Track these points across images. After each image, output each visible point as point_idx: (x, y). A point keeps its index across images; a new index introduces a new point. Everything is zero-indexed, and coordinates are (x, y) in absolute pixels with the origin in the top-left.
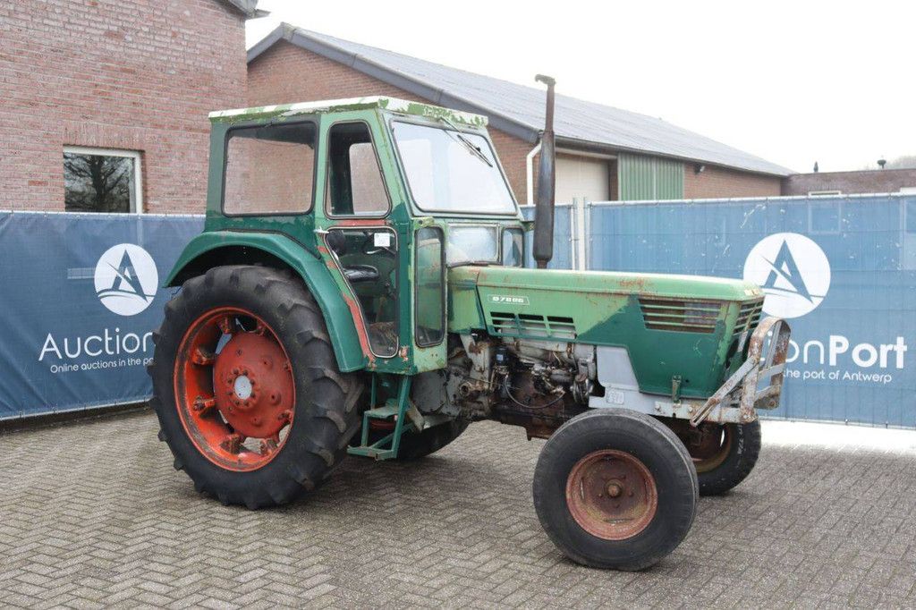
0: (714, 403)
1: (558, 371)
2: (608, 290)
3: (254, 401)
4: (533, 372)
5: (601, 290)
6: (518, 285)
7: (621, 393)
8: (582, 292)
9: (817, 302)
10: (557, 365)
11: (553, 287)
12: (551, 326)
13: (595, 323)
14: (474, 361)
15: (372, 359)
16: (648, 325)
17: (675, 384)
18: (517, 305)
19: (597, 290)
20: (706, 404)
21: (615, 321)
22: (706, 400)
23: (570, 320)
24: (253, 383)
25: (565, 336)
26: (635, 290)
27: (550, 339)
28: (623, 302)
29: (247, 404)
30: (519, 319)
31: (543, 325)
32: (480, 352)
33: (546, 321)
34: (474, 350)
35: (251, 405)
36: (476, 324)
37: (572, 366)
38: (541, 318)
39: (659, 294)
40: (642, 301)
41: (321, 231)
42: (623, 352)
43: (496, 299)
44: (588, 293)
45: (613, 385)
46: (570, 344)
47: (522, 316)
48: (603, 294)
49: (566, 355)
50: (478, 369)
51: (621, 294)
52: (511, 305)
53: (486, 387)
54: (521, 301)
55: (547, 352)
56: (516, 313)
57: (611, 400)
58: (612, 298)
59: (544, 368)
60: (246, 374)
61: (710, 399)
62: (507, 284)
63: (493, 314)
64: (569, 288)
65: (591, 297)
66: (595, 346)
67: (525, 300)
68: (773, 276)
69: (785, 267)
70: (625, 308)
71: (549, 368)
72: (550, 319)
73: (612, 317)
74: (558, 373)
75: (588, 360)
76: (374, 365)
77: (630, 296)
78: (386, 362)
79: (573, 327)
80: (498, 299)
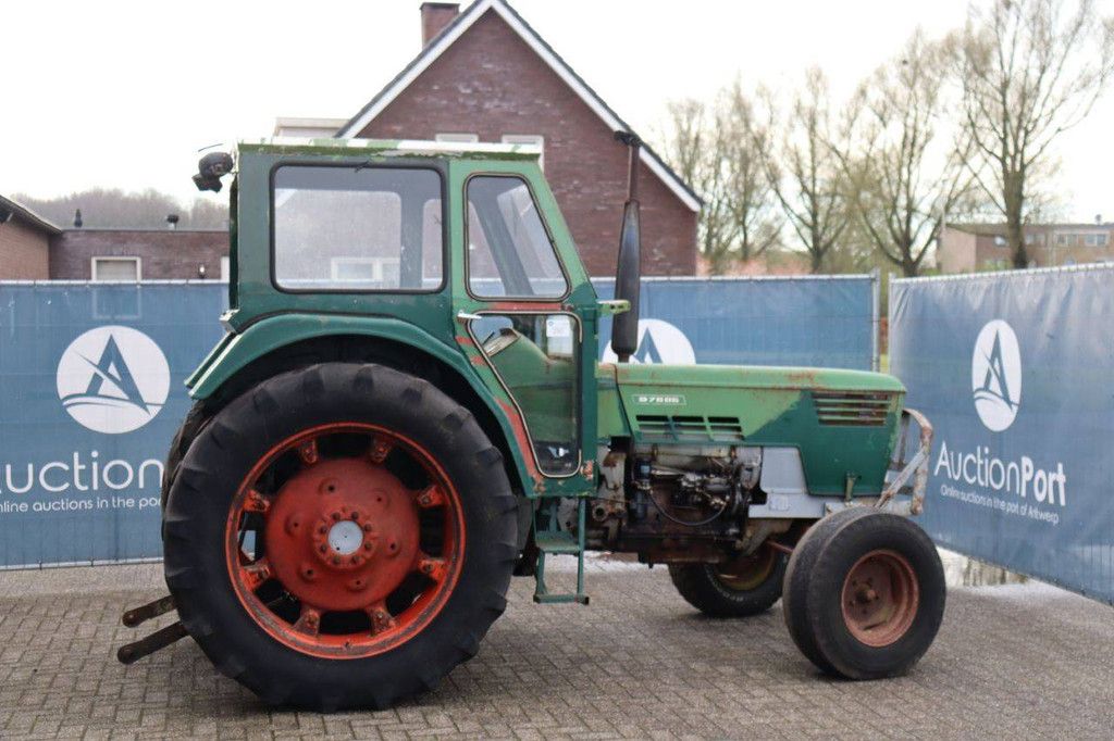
0: (888, 497)
1: (717, 479)
2: (778, 385)
3: (368, 555)
4: (684, 484)
5: (770, 385)
6: (670, 382)
7: (784, 498)
8: (748, 388)
9: (154, 411)
10: (718, 472)
11: (714, 383)
12: (713, 427)
13: (764, 422)
14: (608, 477)
15: (539, 480)
16: (822, 422)
17: (850, 483)
18: (671, 406)
19: (765, 384)
20: (881, 500)
21: (786, 418)
22: (879, 496)
23: (735, 420)
24: (366, 530)
25: (726, 439)
26: (807, 384)
27: (711, 443)
28: (795, 398)
29: (353, 560)
30: (673, 424)
31: (703, 428)
32: (614, 466)
33: (707, 423)
34: (609, 463)
35: (362, 561)
36: (618, 430)
37: (733, 472)
38: (700, 419)
39: (832, 387)
40: (815, 396)
41: (462, 315)
42: (794, 452)
43: (643, 399)
44: (755, 389)
45: (776, 490)
46: (733, 448)
47: (676, 419)
48: (773, 389)
49: (728, 460)
50: (611, 486)
51: (791, 389)
52: (662, 405)
53: (620, 507)
54: (675, 400)
55: (700, 459)
56: (670, 415)
57: (773, 507)
58: (783, 393)
59: (700, 478)
60: (354, 518)
61: (884, 493)
62: (657, 381)
63: (640, 418)
64: (731, 384)
65: (759, 393)
66: (762, 447)
67: (681, 400)
68: (96, 381)
69: (112, 369)
70: (798, 404)
71: (705, 477)
72: (712, 419)
73: (784, 414)
74: (716, 482)
75: (754, 464)
76: (542, 489)
77: (803, 390)
78: (560, 483)
79: (739, 429)
80: (646, 400)
